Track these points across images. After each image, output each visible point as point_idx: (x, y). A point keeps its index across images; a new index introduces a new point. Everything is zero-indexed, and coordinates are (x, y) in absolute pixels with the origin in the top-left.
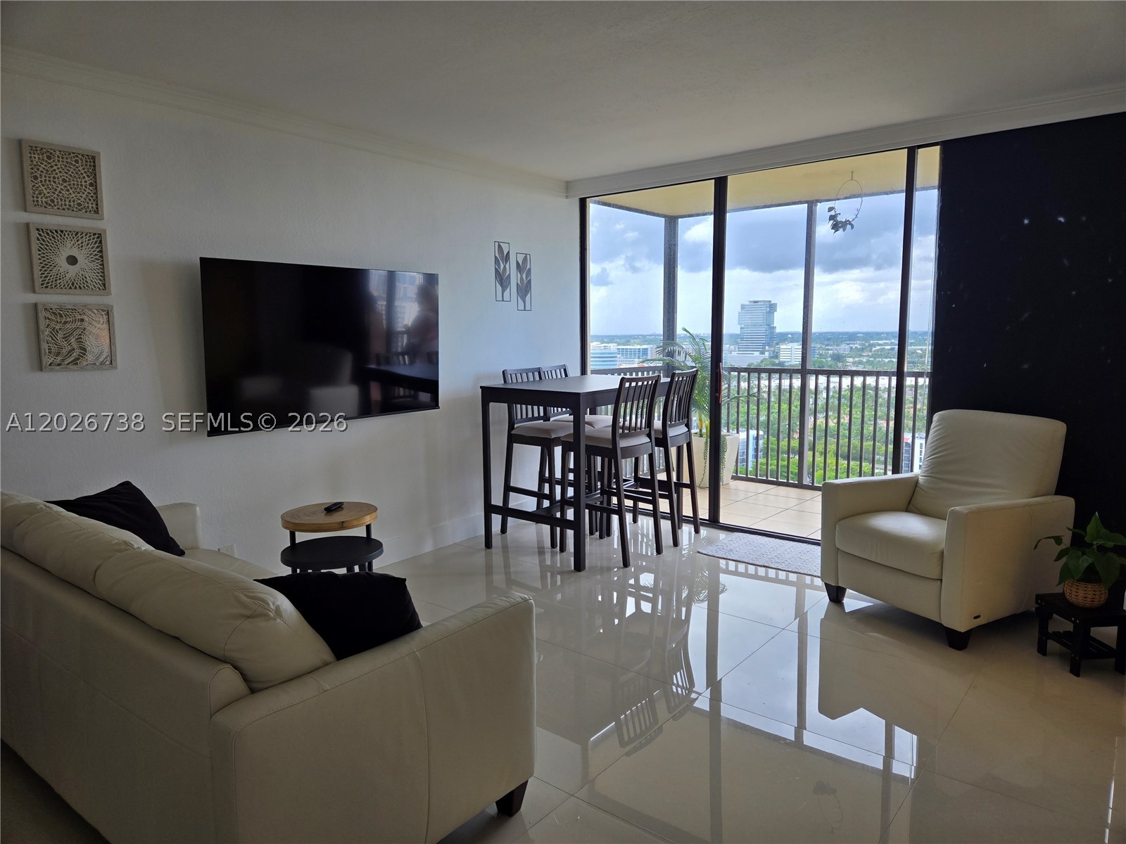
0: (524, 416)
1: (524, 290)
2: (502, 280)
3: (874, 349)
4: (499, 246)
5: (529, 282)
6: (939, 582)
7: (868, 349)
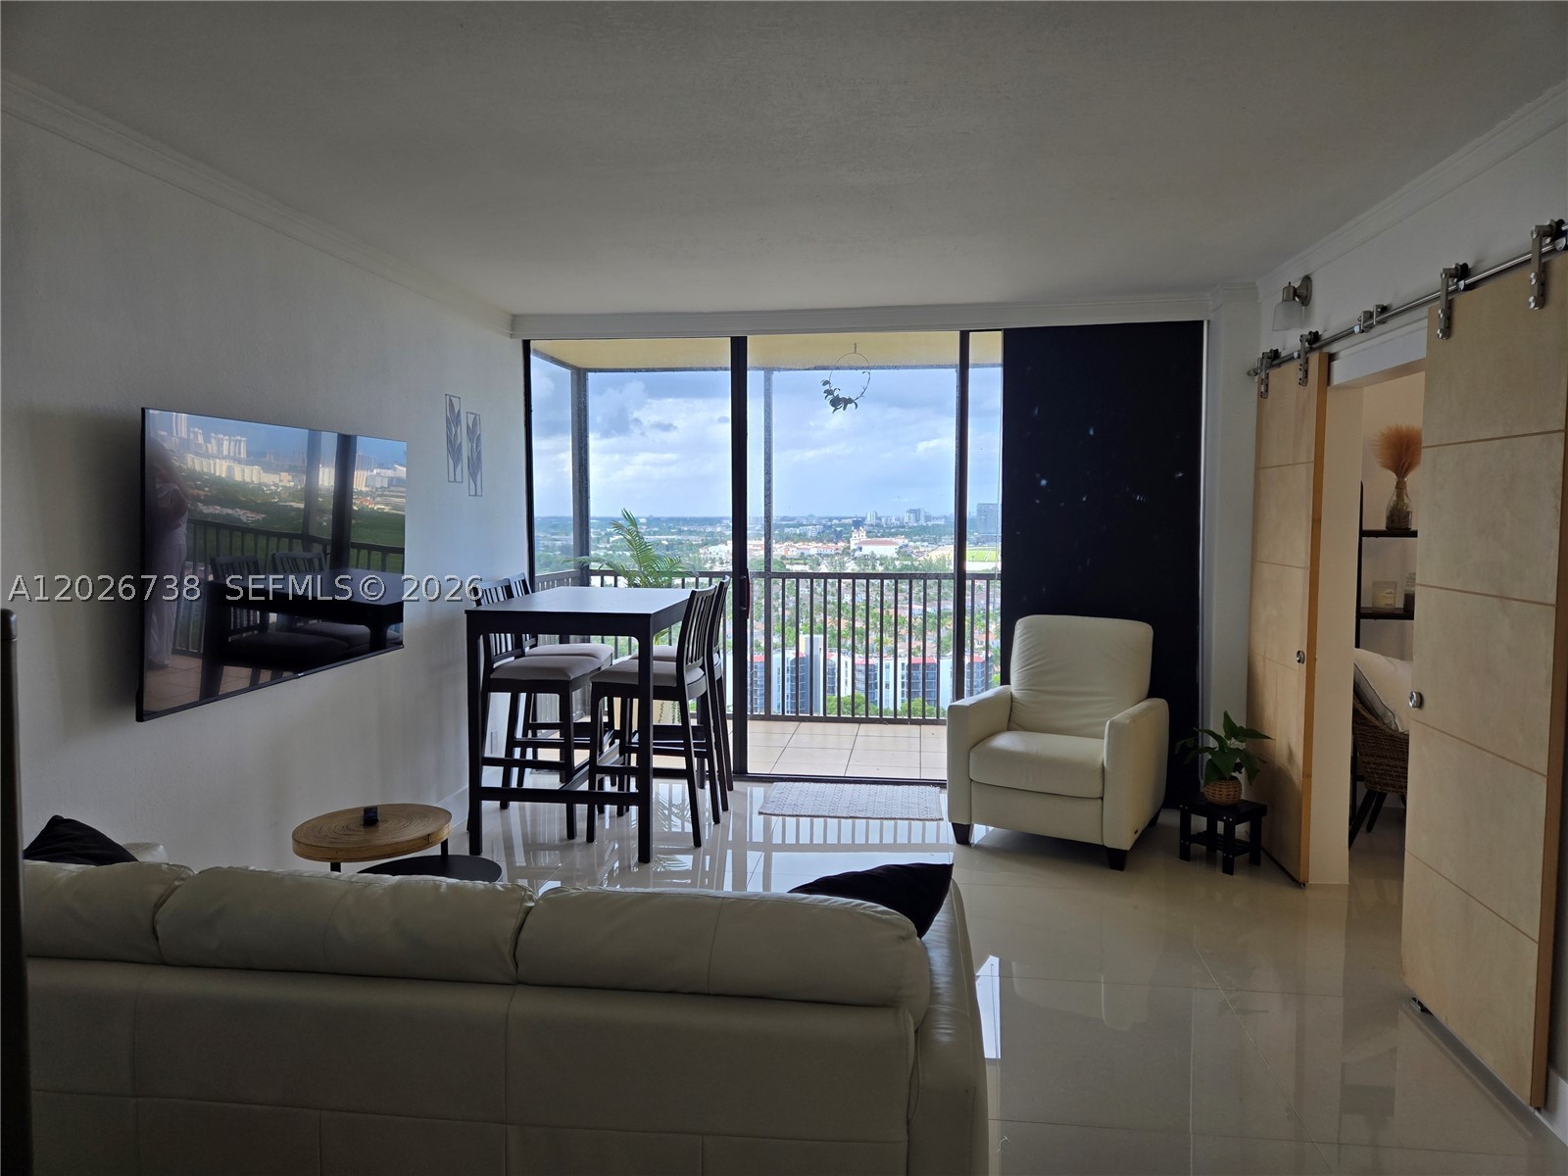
0: (504, 650)
1: (475, 466)
2: (454, 450)
3: (611, 539)
4: (450, 400)
5: (479, 453)
6: (1100, 801)
7: (605, 539)
